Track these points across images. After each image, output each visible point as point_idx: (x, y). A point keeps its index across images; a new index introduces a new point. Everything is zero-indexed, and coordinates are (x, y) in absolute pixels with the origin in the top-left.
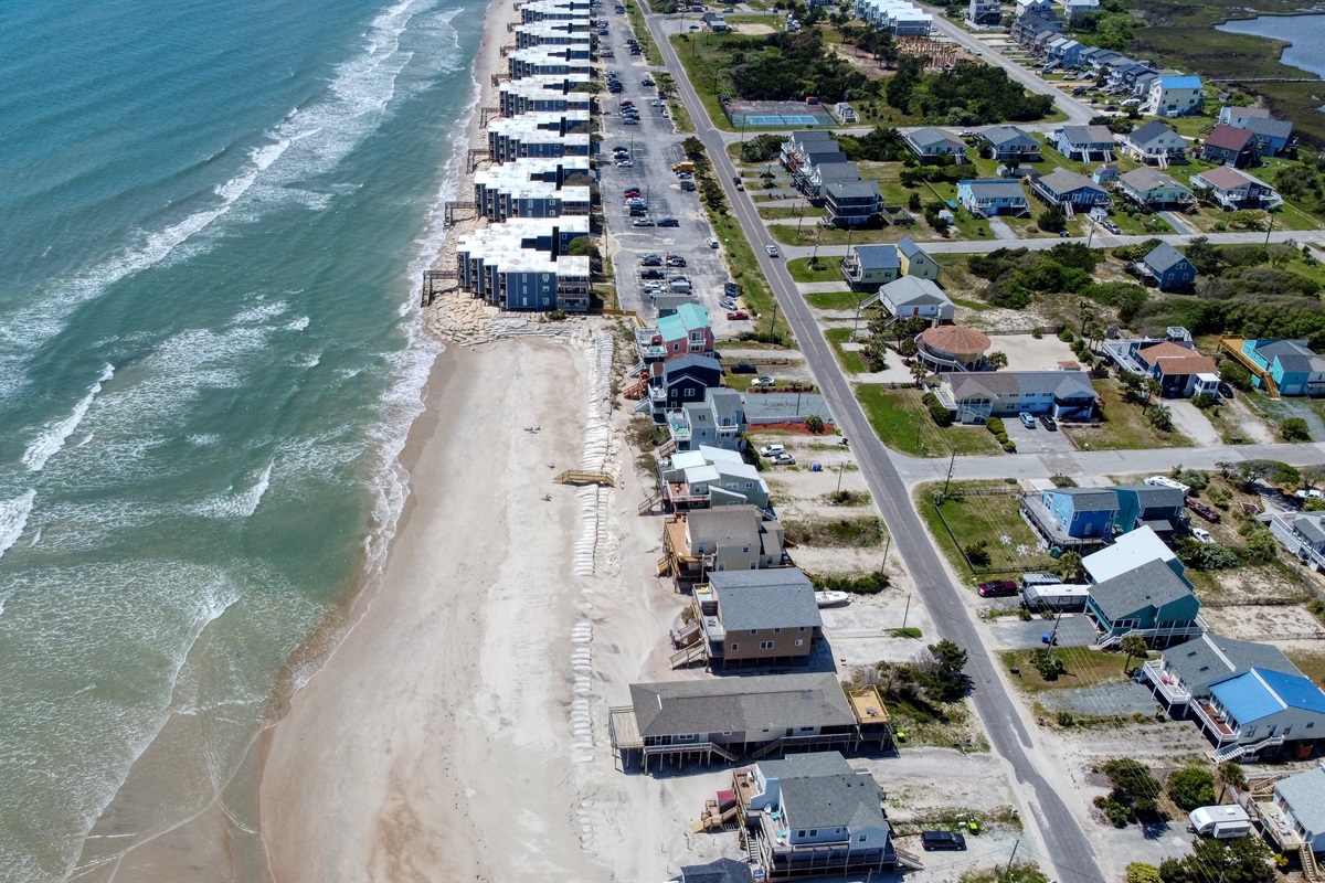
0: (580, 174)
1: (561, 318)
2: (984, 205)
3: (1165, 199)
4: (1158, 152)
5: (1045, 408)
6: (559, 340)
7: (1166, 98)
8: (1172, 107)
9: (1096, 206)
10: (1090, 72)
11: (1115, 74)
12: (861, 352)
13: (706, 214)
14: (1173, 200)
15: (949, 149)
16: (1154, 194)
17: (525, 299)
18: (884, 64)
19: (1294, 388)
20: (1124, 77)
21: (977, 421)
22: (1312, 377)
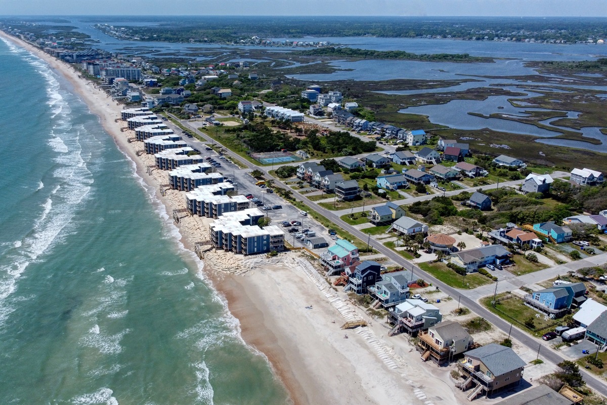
0: (231, 190)
1: (275, 255)
2: (393, 186)
3: (451, 176)
4: (431, 159)
5: (492, 261)
6: (280, 265)
7: (415, 138)
8: (417, 142)
9: (432, 181)
10: (376, 131)
11: (388, 131)
12: (405, 250)
13: (288, 202)
14: (454, 176)
15: (359, 165)
16: (448, 175)
17: (256, 249)
18: (298, 134)
19: (560, 240)
20: (392, 132)
21: (475, 271)
22: (565, 235)
